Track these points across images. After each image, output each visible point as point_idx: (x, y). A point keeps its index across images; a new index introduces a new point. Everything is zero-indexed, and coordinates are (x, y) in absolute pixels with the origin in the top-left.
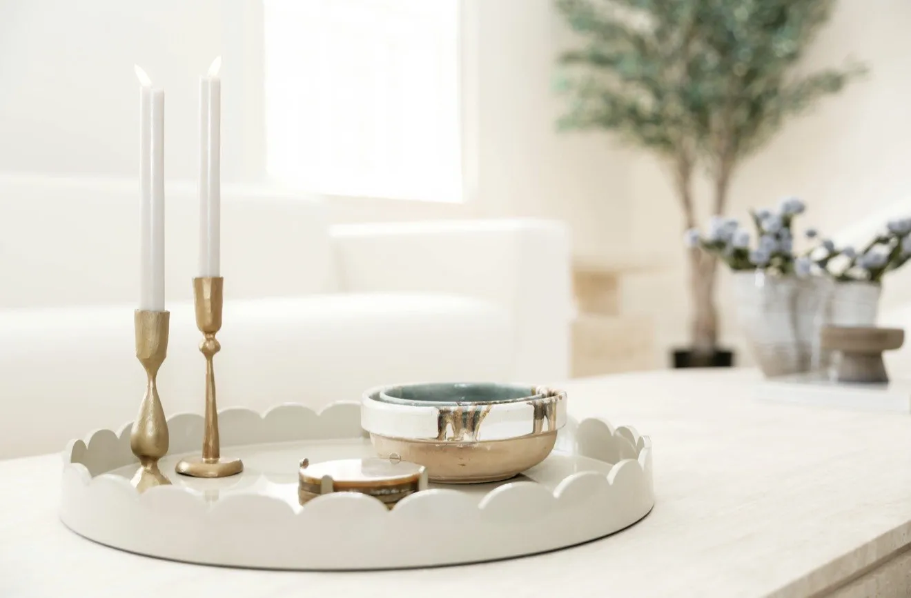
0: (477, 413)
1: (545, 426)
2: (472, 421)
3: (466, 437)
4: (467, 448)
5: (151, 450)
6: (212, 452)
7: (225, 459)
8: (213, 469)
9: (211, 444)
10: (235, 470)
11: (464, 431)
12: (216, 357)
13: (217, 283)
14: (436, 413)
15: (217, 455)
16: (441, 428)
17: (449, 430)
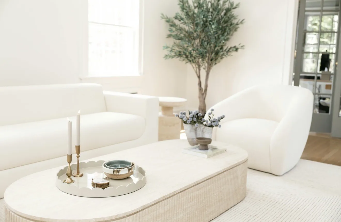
0: (119, 170)
1: (130, 171)
2: (118, 172)
3: (118, 174)
4: (118, 175)
5: (69, 175)
6: (78, 172)
7: (80, 174)
8: (78, 176)
9: (78, 171)
10: (82, 175)
11: (117, 173)
12: (79, 158)
13: (79, 147)
14: (113, 170)
15: (79, 173)
16: (114, 172)
17: (115, 173)
